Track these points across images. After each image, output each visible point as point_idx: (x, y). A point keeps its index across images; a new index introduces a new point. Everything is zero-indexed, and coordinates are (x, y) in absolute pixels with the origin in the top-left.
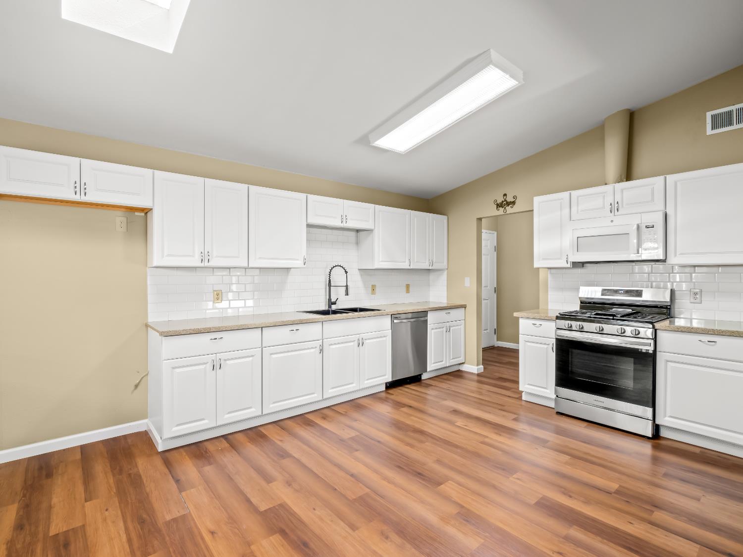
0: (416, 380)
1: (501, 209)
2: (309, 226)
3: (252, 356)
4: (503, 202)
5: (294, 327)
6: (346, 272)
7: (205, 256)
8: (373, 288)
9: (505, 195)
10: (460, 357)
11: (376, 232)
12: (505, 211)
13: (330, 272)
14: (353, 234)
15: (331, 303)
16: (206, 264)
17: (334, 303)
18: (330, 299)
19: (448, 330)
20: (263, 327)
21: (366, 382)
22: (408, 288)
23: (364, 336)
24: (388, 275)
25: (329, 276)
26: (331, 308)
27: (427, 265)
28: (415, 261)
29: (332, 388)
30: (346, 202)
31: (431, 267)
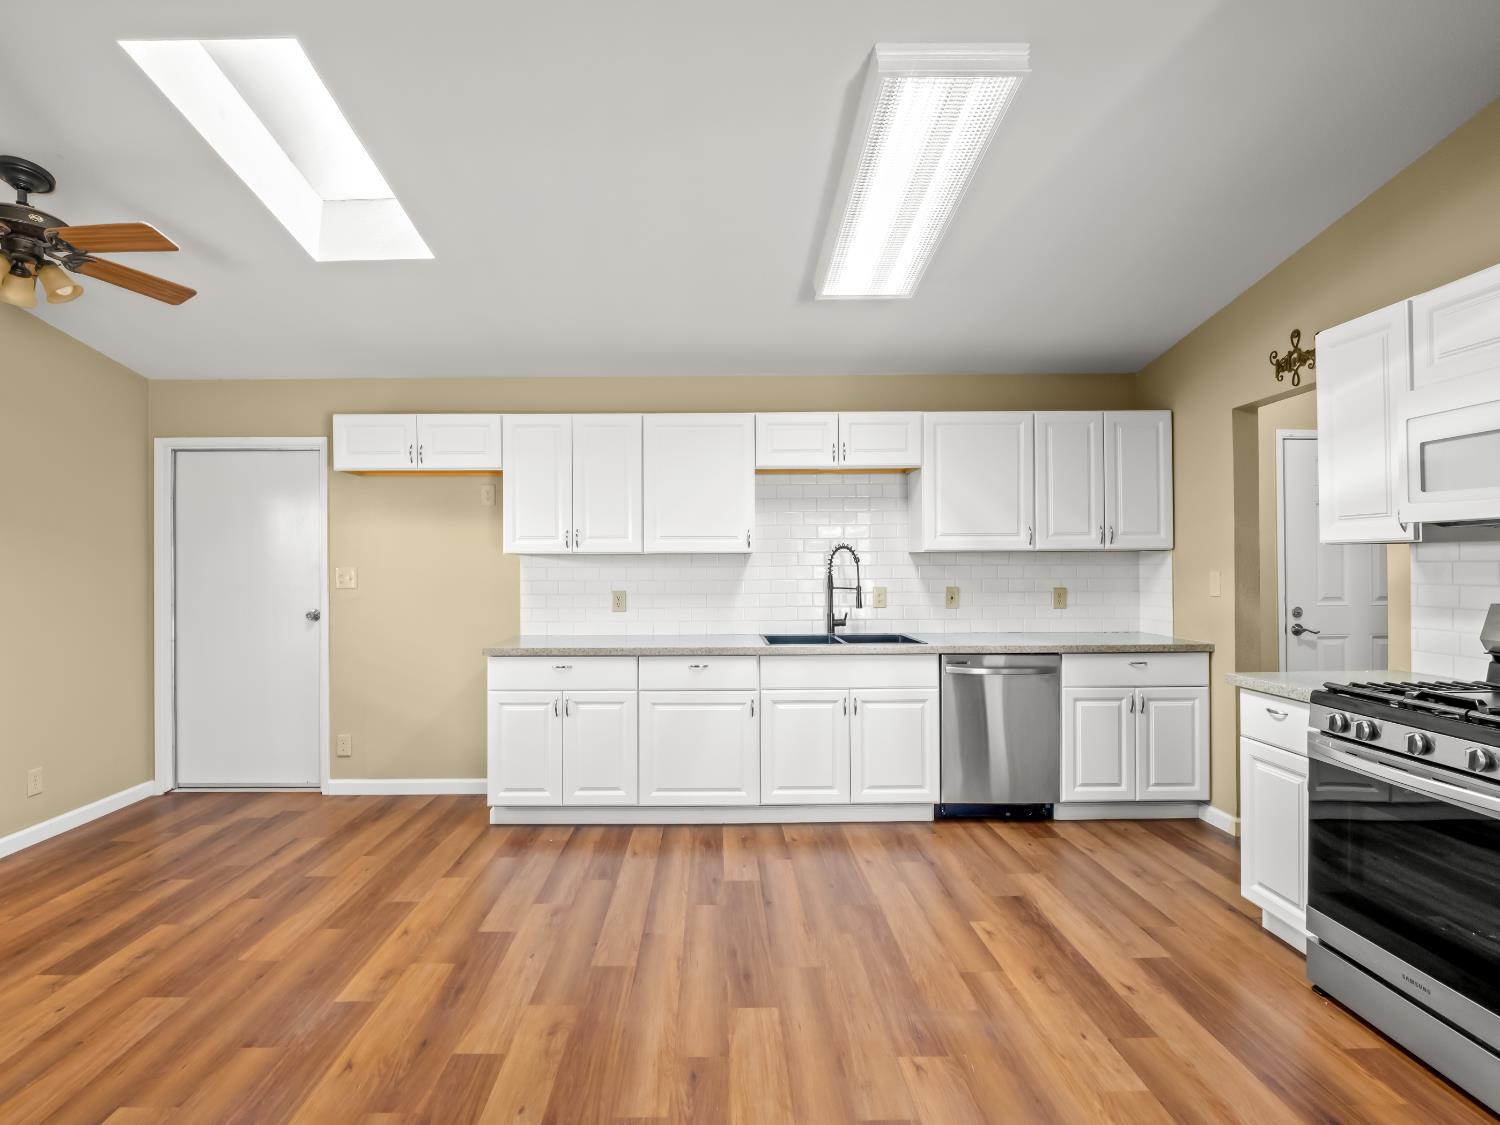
0: (1035, 815)
1: (1288, 376)
2: (758, 472)
3: (621, 703)
4: (1290, 354)
5: (701, 662)
6: (857, 560)
7: (573, 538)
8: (952, 597)
9: (1296, 334)
10: (1192, 784)
11: (926, 474)
12: (1296, 382)
13: (831, 560)
14: (898, 478)
15: (833, 623)
16: (576, 550)
17: (842, 623)
18: (830, 614)
19: (1139, 707)
20: (638, 655)
21: (867, 792)
22: (1060, 597)
23: (861, 694)
24: (997, 565)
25: (830, 569)
26: (833, 631)
27: (1092, 541)
28: (1051, 531)
29: (781, 788)
30: (847, 417)
31: (1108, 546)
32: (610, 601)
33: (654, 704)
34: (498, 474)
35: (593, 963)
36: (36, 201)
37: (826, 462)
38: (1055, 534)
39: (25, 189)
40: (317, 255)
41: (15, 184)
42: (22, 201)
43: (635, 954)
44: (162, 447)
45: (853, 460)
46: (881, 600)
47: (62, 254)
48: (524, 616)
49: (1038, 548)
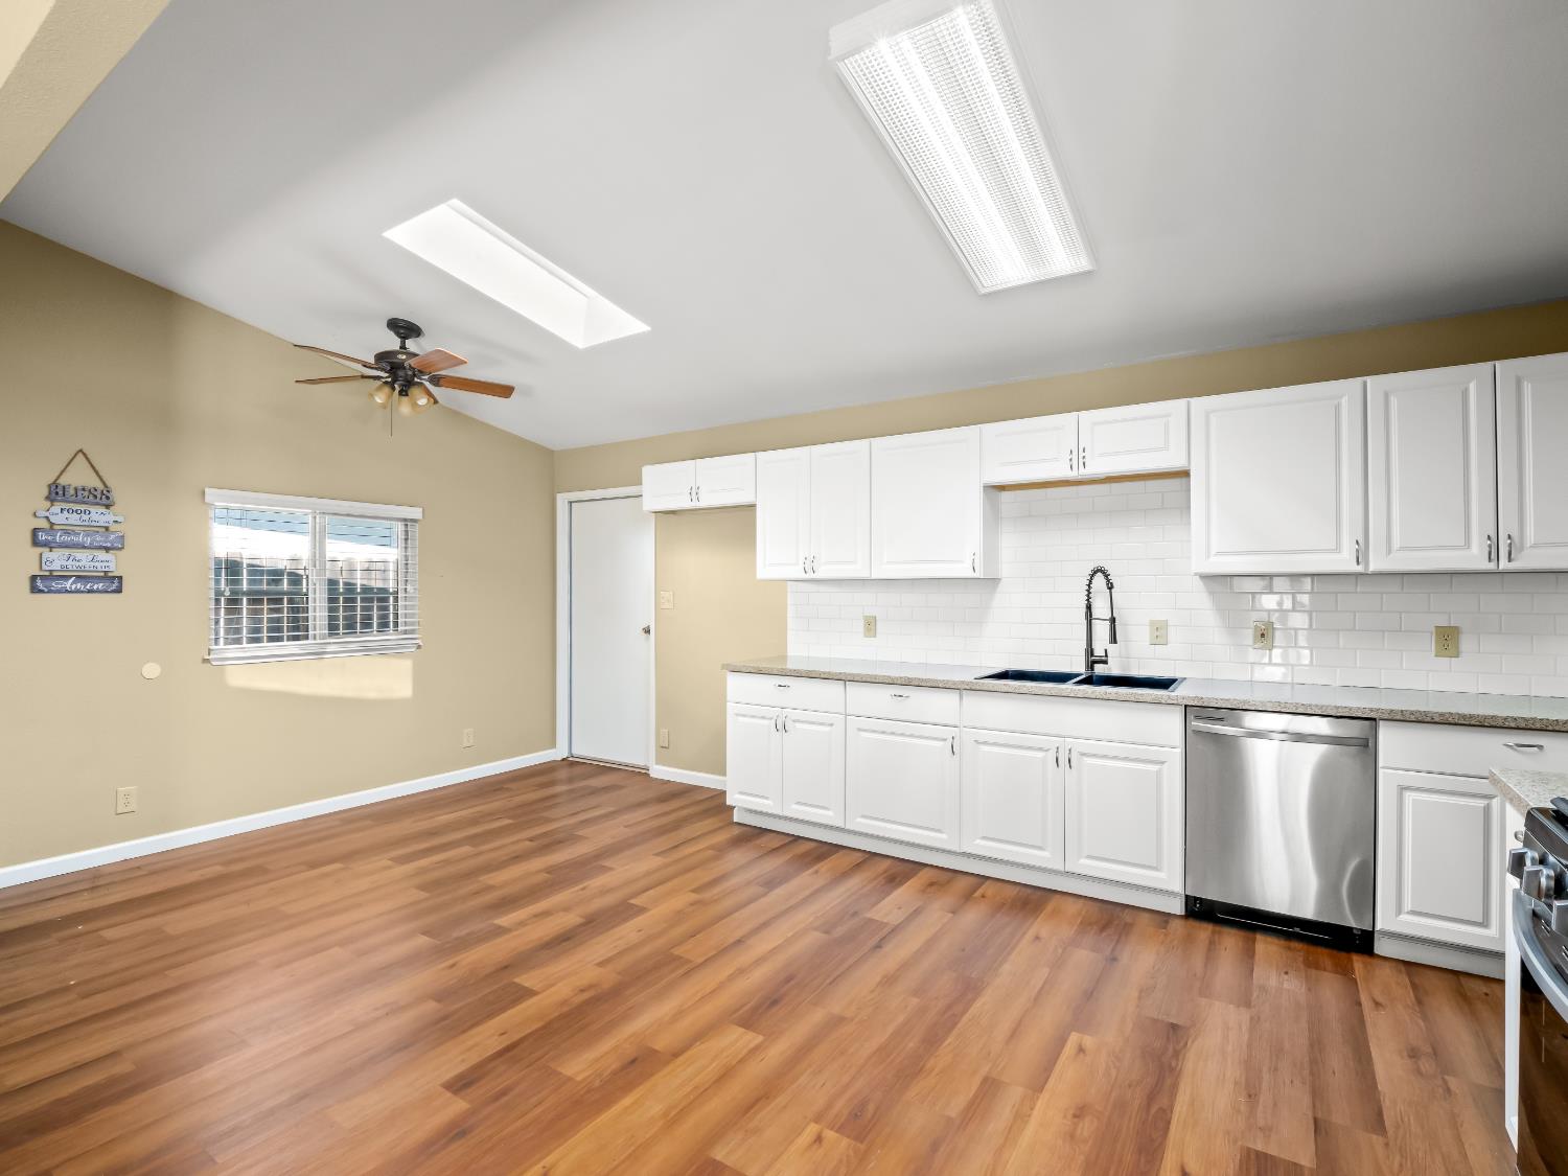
3: (832, 726)
5: (903, 692)
6: (1110, 587)
7: (810, 564)
11: (1197, 477)
13: (1089, 586)
15: (1093, 660)
16: (814, 576)
18: (1090, 651)
20: (845, 679)
21: (1084, 861)
22: (1448, 640)
23: (1080, 745)
24: (1337, 593)
25: (1088, 596)
26: (1092, 669)
27: (1475, 557)
28: (1396, 543)
29: (984, 838)
30: (1087, 417)
31: (1504, 565)
32: (861, 625)
33: (859, 730)
34: (753, 506)
35: (672, 950)
36: (411, 344)
37: (1062, 472)
38: (1402, 549)
39: (404, 338)
40: (580, 343)
41: (398, 334)
42: (403, 347)
43: (714, 952)
44: (562, 500)
45: (1097, 467)
46: (1159, 634)
47: (426, 377)
48: (791, 636)
49: (1372, 568)
